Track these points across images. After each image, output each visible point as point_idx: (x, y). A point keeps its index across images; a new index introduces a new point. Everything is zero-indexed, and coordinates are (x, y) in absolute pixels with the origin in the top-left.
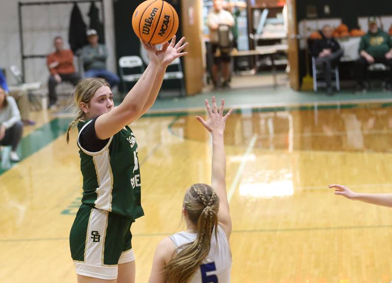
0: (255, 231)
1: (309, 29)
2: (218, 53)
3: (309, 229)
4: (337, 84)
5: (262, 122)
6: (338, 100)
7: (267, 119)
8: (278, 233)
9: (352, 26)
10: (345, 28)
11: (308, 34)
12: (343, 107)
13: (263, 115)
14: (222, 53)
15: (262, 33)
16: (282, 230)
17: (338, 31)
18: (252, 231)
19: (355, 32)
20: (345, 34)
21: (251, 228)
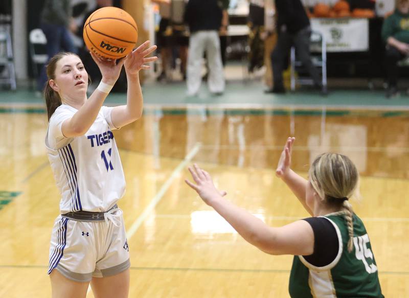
0: (158, 268)
2: (169, 31)
3: (232, 270)
5: (231, 129)
6: (323, 105)
7: (236, 125)
8: (189, 273)
10: (345, 5)
12: (330, 114)
13: (232, 120)
14: (175, 31)
15: (236, 7)
16: (195, 270)
18: (154, 269)
20: (345, 13)
21: (154, 266)
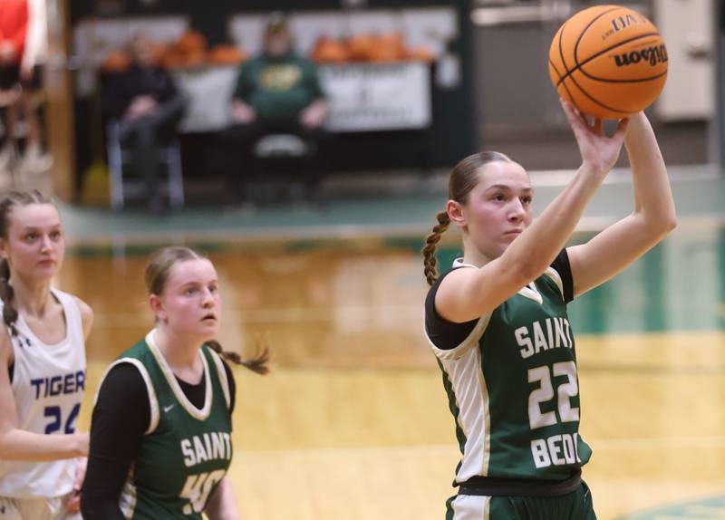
1: (101, 44)
4: (176, 189)
9: (215, 37)
11: (100, 57)
17: (178, 50)
19: (223, 54)
